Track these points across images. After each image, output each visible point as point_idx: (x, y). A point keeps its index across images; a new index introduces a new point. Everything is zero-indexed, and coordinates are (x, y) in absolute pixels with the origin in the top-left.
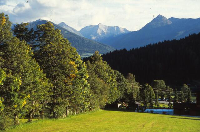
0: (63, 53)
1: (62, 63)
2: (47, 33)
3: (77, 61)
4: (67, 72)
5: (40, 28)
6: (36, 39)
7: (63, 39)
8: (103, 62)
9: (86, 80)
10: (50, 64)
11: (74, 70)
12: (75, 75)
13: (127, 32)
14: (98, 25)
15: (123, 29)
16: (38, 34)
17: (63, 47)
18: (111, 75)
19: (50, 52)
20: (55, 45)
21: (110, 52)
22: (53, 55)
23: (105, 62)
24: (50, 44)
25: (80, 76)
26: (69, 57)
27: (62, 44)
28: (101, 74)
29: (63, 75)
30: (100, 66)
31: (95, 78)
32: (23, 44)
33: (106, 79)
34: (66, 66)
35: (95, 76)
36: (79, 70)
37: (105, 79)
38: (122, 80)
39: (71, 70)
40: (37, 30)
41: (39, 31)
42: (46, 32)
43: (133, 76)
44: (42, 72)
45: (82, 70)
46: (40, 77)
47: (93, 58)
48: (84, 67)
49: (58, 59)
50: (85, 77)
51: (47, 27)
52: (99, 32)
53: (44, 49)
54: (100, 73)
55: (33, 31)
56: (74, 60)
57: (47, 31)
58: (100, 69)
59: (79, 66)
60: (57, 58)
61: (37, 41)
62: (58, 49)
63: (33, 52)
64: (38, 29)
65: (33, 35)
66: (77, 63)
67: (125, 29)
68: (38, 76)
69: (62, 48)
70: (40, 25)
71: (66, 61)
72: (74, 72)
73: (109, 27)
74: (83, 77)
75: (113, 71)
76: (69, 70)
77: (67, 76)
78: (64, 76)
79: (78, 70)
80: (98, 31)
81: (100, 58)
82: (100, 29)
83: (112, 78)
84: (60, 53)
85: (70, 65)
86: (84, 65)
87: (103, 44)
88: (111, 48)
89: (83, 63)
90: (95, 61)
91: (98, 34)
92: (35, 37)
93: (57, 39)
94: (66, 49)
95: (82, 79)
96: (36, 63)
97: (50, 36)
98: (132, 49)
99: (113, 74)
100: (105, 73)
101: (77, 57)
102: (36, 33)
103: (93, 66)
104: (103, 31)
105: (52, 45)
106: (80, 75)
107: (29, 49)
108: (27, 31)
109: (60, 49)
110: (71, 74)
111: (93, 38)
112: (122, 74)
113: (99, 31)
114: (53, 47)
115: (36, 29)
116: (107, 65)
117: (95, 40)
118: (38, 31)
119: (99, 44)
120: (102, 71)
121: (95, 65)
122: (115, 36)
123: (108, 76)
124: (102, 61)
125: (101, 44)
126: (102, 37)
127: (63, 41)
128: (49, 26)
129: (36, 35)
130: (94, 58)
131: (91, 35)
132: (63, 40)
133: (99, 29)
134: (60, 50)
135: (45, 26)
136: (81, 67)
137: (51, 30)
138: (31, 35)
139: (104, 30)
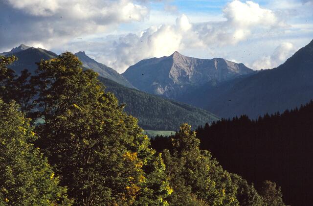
0: (108, 130)
1: (105, 157)
2: (64, 81)
3: (142, 152)
4: (119, 181)
5: (44, 68)
6: (37, 97)
7: (105, 95)
8: (202, 153)
9: (164, 199)
10: (74, 161)
11: (135, 174)
12: (138, 189)
13: (245, 73)
14: (172, 56)
15: (235, 64)
16: (41, 83)
17: (108, 116)
18: (224, 185)
19: (74, 130)
20: (86, 110)
21: (207, 124)
22: (81, 138)
23: (207, 152)
24: (74, 107)
25: (152, 191)
26: (122, 142)
27: (103, 108)
28: (198, 184)
29: (106, 190)
30: (195, 163)
31: (185, 194)
32: (12, 110)
33: (213, 197)
34: (115, 164)
35: (184, 191)
36: (148, 173)
37: (209, 198)
38: (251, 199)
39: (128, 176)
40: (37, 75)
41: (43, 76)
42: (62, 78)
43: (277, 188)
44: (58, 182)
45: (154, 173)
46: (54, 195)
47: (176, 142)
48: (159, 166)
49: (95, 147)
50: (165, 192)
51: (63, 64)
52: (173, 75)
53: (55, 122)
54: (196, 181)
55: (26, 78)
56: (133, 150)
57: (64, 74)
58: (194, 171)
59: (148, 163)
60: (93, 145)
61: (38, 101)
62: (94, 122)
63: (34, 131)
64: (40, 72)
65: (28, 87)
66: (141, 157)
67: (241, 66)
68: (49, 193)
69: (105, 119)
70: (46, 62)
71: (115, 152)
72: (135, 181)
73: (198, 60)
74: (158, 194)
75: (229, 175)
76: (121, 176)
77: (118, 190)
78: (110, 192)
79: (145, 176)
80: (171, 72)
81: (193, 141)
82: (177, 68)
83: (227, 193)
84: (99, 132)
85: (125, 162)
86: (159, 161)
87: (184, 106)
88: (205, 115)
89: (156, 155)
90: (180, 149)
91: (171, 81)
92: (33, 92)
93: (91, 96)
94: (115, 122)
95: (156, 198)
96: (43, 158)
97: (71, 87)
98: (263, 116)
99: (228, 184)
100: (209, 180)
101: (141, 142)
102: (35, 80)
103: (179, 163)
104: (183, 72)
105: (78, 110)
106: (151, 188)
107: (25, 124)
108: (12, 76)
109: (99, 121)
110: (129, 186)
111: (160, 91)
112: (250, 184)
113: (174, 73)
114: (82, 117)
115: (36, 72)
116: (212, 159)
117: (163, 96)
118: (40, 76)
119: (175, 105)
120: (200, 176)
121: (183, 162)
122: (215, 84)
123: (217, 188)
124: (197, 148)
125: (180, 105)
126: (182, 87)
127: (105, 101)
128: (68, 64)
129: (36, 87)
130: (178, 142)
131: (154, 83)
132: (104, 98)
133: (173, 68)
134: (99, 125)
135: (59, 62)
136: (153, 166)
137: (75, 72)
138: (23, 88)
139: (186, 69)
